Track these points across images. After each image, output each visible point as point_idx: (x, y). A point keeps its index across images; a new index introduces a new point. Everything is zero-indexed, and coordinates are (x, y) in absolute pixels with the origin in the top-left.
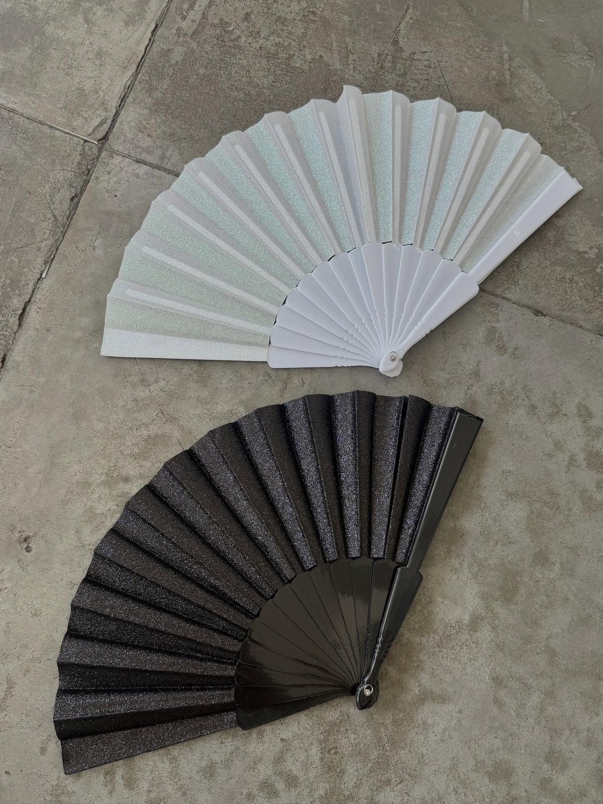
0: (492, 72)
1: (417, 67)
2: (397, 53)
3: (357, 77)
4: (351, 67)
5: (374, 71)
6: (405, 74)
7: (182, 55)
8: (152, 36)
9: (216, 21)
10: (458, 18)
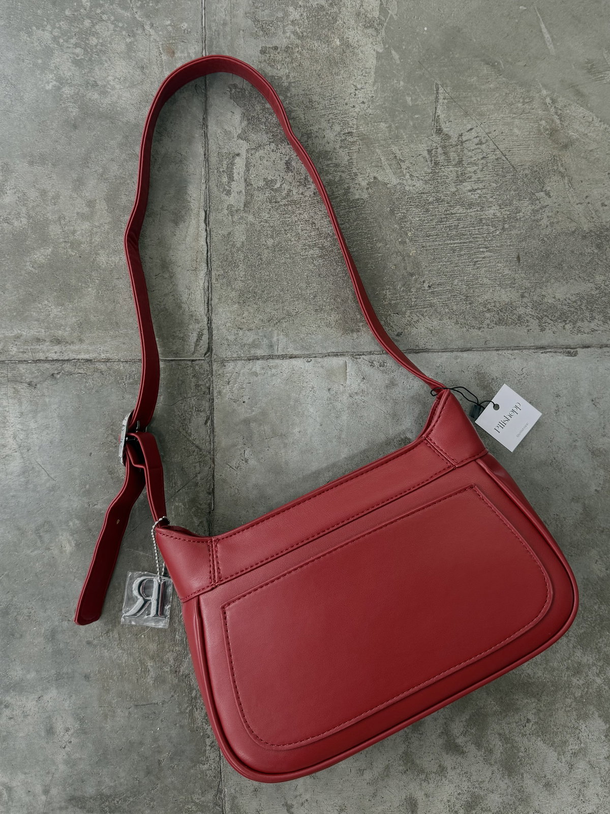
0: (541, 123)
1: (469, 149)
2: (445, 142)
3: (418, 185)
4: (408, 176)
5: (430, 171)
6: (460, 162)
7: (243, 234)
8: (206, 225)
9: (261, 183)
10: (488, 79)
